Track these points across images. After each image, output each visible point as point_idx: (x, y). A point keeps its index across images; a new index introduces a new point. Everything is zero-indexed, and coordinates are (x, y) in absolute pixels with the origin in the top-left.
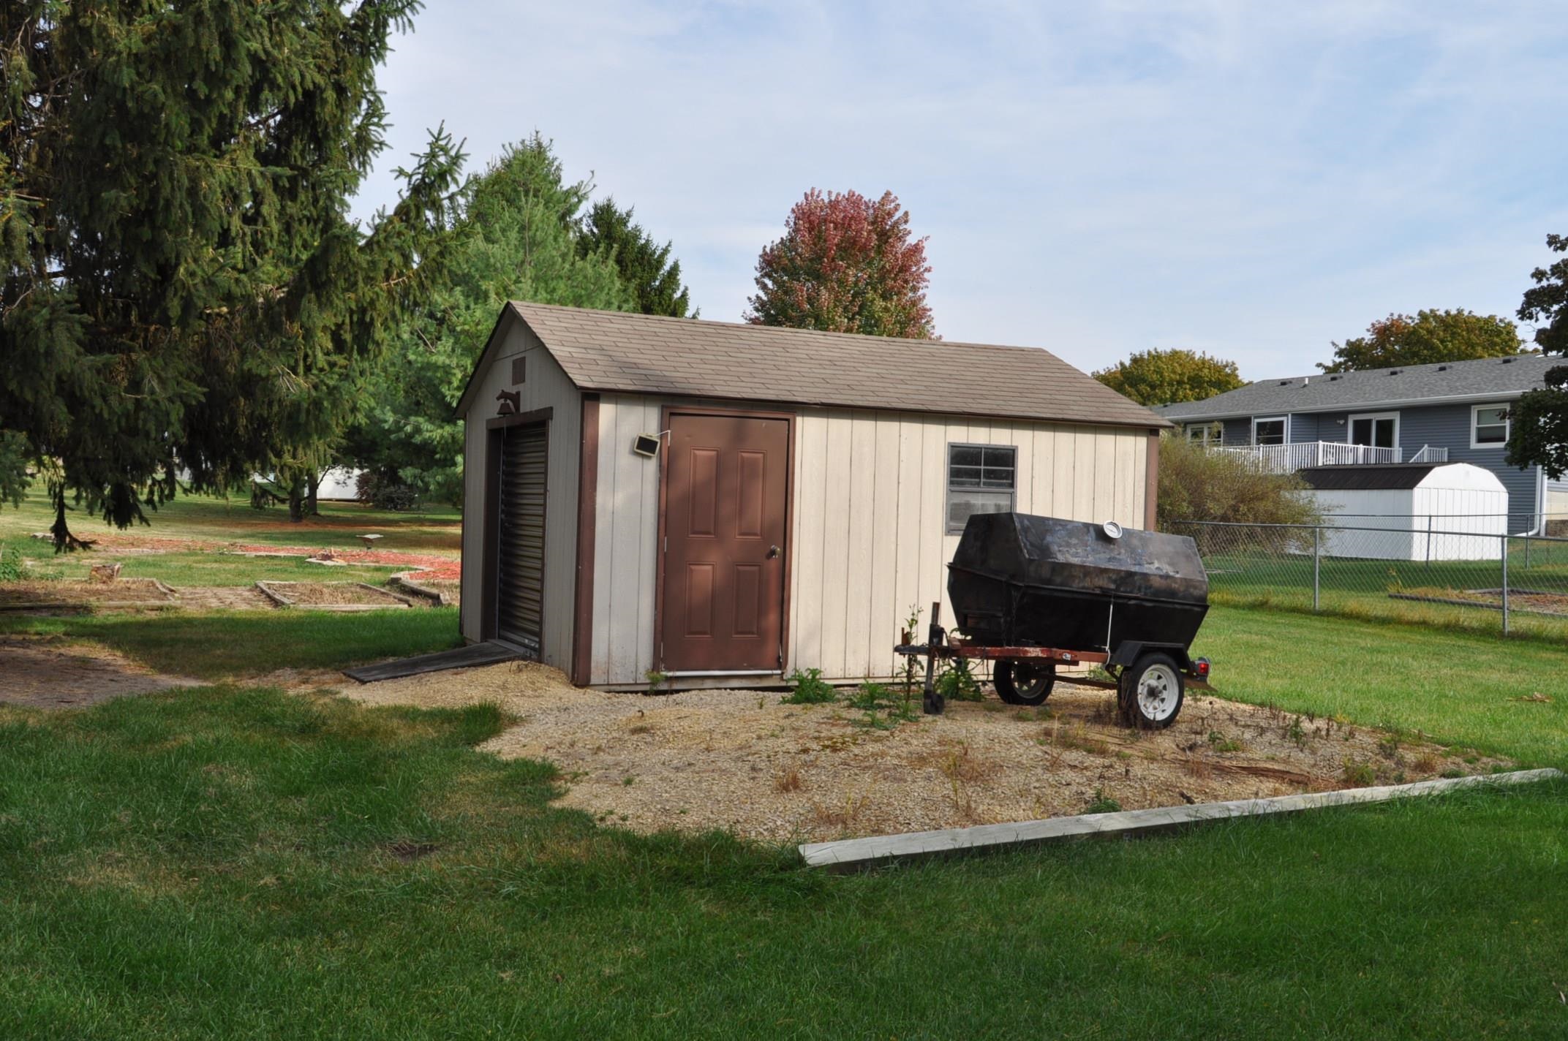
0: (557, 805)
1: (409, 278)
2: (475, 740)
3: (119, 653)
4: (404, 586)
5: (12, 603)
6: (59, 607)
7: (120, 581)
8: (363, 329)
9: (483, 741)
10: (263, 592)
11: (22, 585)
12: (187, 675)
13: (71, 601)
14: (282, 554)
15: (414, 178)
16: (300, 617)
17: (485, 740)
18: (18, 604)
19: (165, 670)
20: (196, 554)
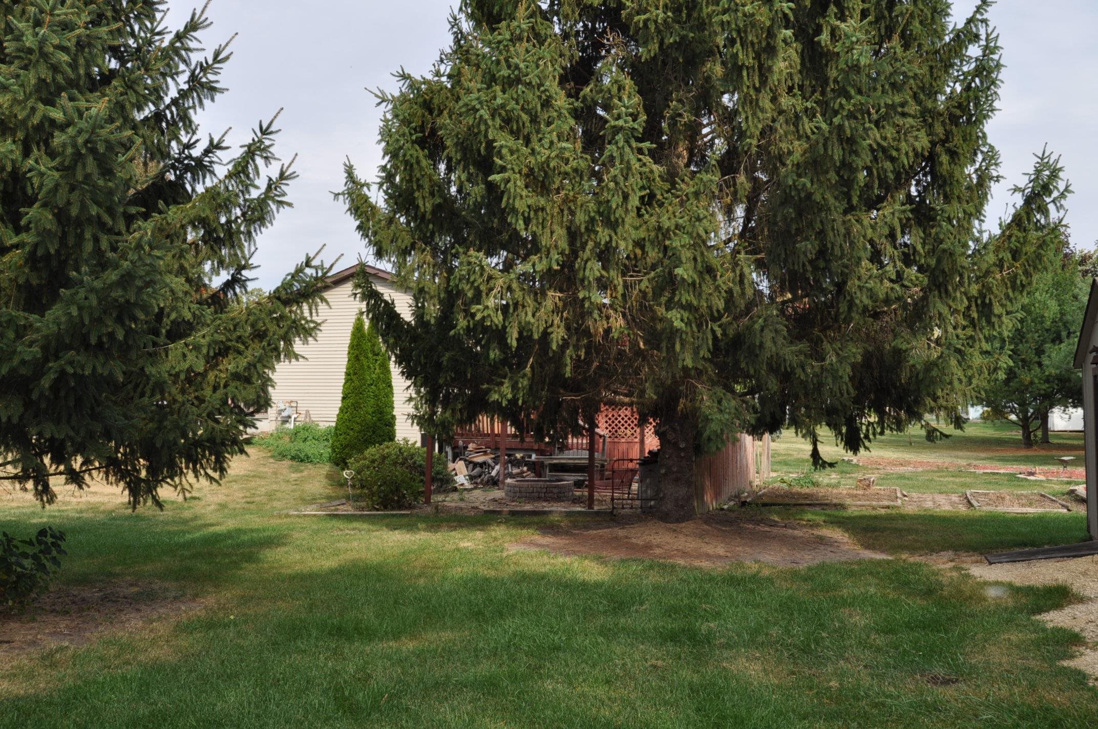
0: (1065, 663)
1: (1017, 268)
2: (1040, 610)
3: (847, 535)
4: (1077, 496)
5: (800, 502)
6: (826, 504)
7: (875, 488)
8: (986, 309)
9: (1045, 611)
10: (966, 497)
11: (815, 490)
12: (882, 552)
13: (835, 501)
14: (1002, 471)
15: (1026, 191)
16: (981, 516)
17: (1048, 611)
18: (803, 502)
19: (868, 547)
20: (943, 471)
